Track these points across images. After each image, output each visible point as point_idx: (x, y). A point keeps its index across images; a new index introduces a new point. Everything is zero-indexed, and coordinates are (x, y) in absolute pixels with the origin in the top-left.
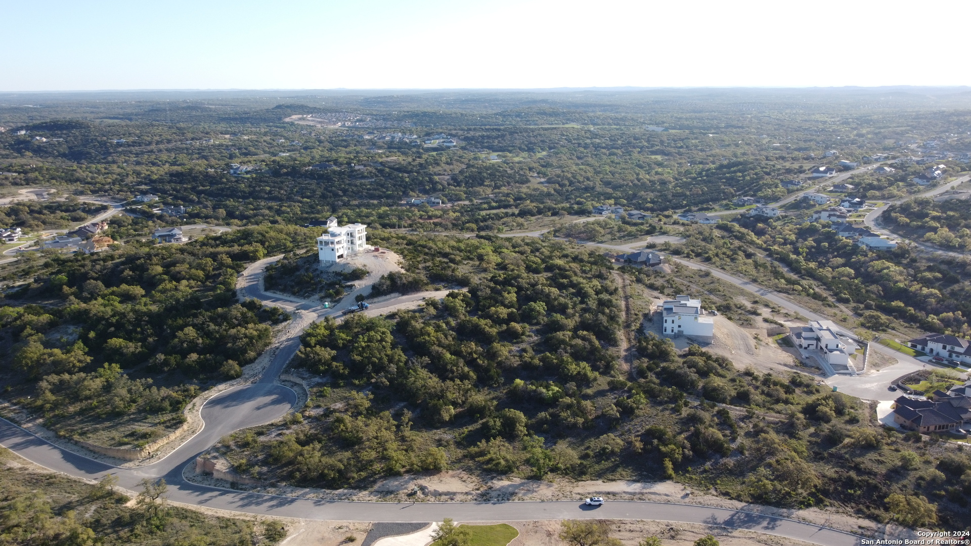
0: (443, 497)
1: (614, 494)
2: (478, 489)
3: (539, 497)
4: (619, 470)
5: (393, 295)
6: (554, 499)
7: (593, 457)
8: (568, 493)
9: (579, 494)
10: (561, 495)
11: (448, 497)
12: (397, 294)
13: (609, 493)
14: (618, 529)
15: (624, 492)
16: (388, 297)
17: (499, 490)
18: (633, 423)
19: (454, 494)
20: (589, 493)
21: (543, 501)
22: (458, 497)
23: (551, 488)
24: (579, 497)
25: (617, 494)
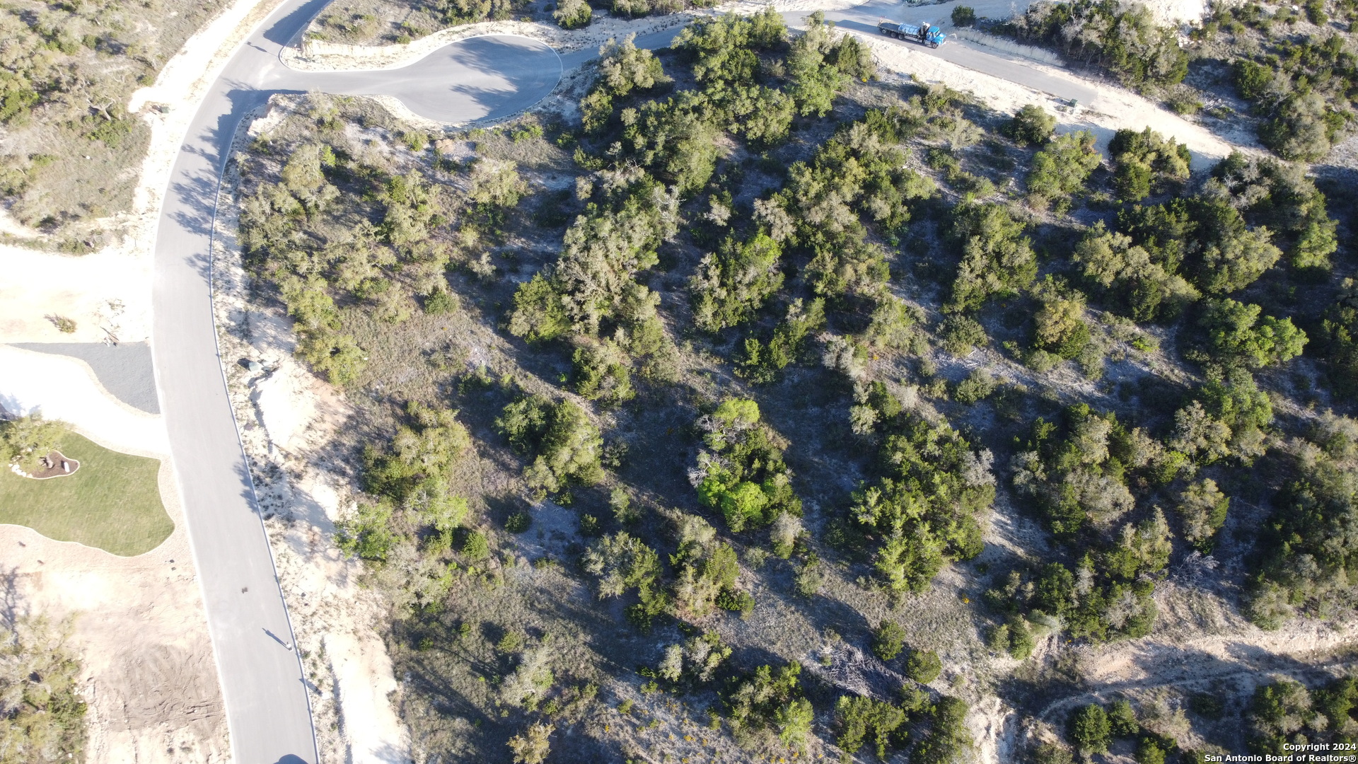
0: (251, 413)
1: (338, 725)
2: (287, 456)
3: (291, 570)
4: (459, 723)
5: (1038, 52)
6: (291, 600)
7: (495, 652)
8: (319, 624)
9: (323, 646)
10: (308, 611)
11: (253, 417)
12: (1049, 56)
13: (338, 711)
14: (176, 745)
15: (349, 747)
16: (1024, 49)
17: (297, 493)
18: (691, 728)
19: (262, 425)
20: (330, 668)
21: (278, 580)
22: (256, 435)
23: (332, 588)
24: (312, 647)
25: (341, 731)
